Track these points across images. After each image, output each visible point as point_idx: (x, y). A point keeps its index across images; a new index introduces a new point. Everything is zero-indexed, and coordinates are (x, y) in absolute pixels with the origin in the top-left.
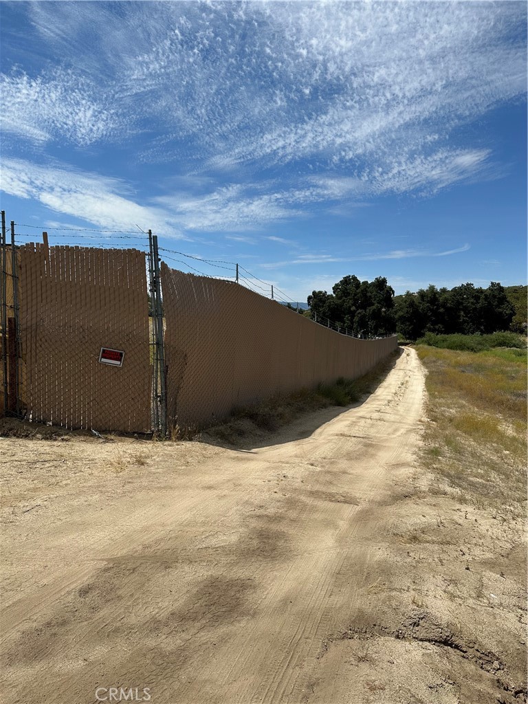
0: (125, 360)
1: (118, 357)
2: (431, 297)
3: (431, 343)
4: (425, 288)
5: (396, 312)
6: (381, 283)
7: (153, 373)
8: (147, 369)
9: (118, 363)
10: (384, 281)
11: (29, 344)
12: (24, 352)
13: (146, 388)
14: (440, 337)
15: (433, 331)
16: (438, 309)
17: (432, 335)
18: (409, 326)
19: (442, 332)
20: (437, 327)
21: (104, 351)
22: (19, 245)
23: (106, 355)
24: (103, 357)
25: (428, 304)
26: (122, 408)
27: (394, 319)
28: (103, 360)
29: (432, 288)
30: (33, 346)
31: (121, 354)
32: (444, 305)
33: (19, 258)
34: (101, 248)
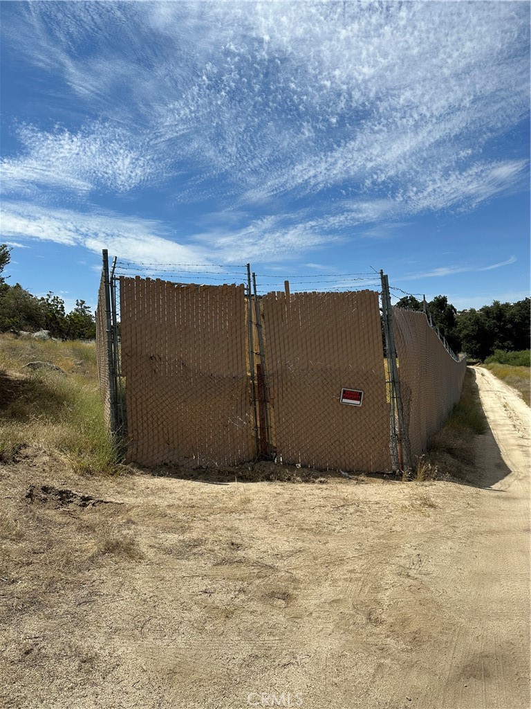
0: (364, 399)
1: (357, 396)
2: (498, 313)
3: (502, 361)
4: (490, 304)
5: (460, 331)
6: (441, 303)
7: (390, 411)
8: (385, 407)
9: (358, 402)
10: (445, 299)
11: (276, 388)
12: (272, 397)
13: (385, 426)
14: (511, 354)
15: (503, 348)
16: (505, 325)
17: (501, 352)
18: (476, 344)
19: (511, 349)
20: (506, 344)
21: (344, 391)
22: (262, 294)
23: (347, 395)
24: (344, 397)
25: (494, 321)
26: (364, 448)
27: (458, 338)
28: (344, 400)
29: (496, 304)
30: (280, 390)
31: (361, 393)
32: (511, 321)
33: (262, 308)
34: (337, 291)
